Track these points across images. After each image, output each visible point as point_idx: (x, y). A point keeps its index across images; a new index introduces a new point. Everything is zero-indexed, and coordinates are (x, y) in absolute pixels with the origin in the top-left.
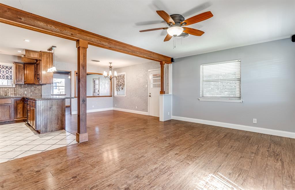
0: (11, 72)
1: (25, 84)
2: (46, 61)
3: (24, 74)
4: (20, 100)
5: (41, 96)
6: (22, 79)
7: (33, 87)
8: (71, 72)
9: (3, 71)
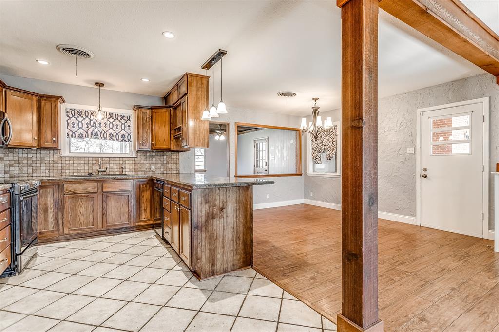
0: (129, 126)
1: (153, 150)
2: (197, 95)
3: (152, 130)
4: (146, 182)
5: (179, 173)
6: (148, 139)
7: (165, 157)
8: (228, 124)
9: (117, 125)
